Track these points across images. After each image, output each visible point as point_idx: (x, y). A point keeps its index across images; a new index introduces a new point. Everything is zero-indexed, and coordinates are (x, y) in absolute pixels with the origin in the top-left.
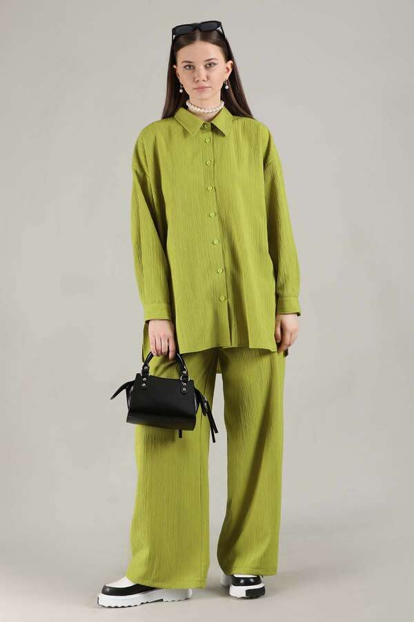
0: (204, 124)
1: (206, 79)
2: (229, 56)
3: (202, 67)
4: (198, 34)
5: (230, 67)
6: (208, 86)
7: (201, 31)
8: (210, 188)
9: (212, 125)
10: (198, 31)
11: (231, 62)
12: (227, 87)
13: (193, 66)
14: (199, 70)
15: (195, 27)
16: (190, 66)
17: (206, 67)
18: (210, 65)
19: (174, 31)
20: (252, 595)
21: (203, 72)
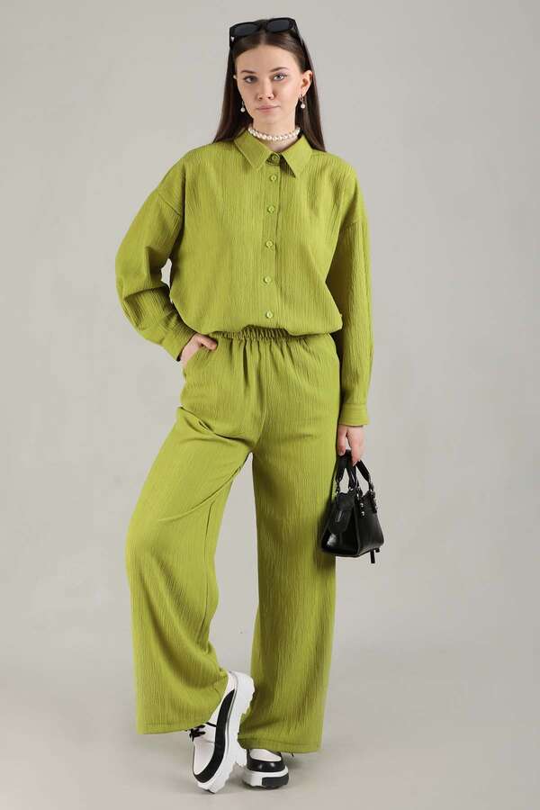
0: (272, 155)
1: (272, 96)
2: (306, 65)
3: (267, 80)
4: (263, 36)
5: (308, 78)
6: (275, 105)
7: (267, 31)
8: (269, 244)
9: (282, 158)
10: (263, 31)
11: (309, 72)
12: (303, 106)
13: (255, 78)
14: (263, 83)
15: (261, 26)
16: (253, 78)
17: (272, 79)
18: (278, 76)
19: (233, 31)
20: (269, 784)
21: (268, 87)
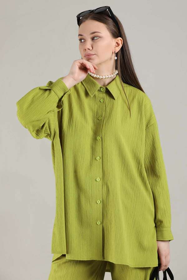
0: (101, 88)
1: (91, 48)
2: (119, 34)
5: (120, 42)
6: (93, 53)
9: (107, 89)
13: (84, 39)
